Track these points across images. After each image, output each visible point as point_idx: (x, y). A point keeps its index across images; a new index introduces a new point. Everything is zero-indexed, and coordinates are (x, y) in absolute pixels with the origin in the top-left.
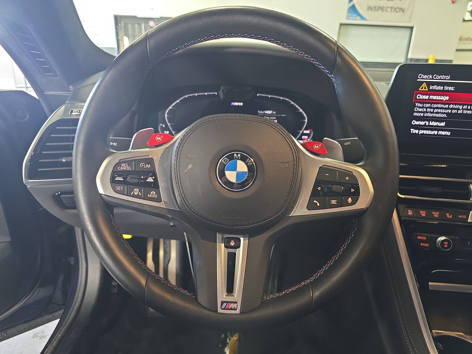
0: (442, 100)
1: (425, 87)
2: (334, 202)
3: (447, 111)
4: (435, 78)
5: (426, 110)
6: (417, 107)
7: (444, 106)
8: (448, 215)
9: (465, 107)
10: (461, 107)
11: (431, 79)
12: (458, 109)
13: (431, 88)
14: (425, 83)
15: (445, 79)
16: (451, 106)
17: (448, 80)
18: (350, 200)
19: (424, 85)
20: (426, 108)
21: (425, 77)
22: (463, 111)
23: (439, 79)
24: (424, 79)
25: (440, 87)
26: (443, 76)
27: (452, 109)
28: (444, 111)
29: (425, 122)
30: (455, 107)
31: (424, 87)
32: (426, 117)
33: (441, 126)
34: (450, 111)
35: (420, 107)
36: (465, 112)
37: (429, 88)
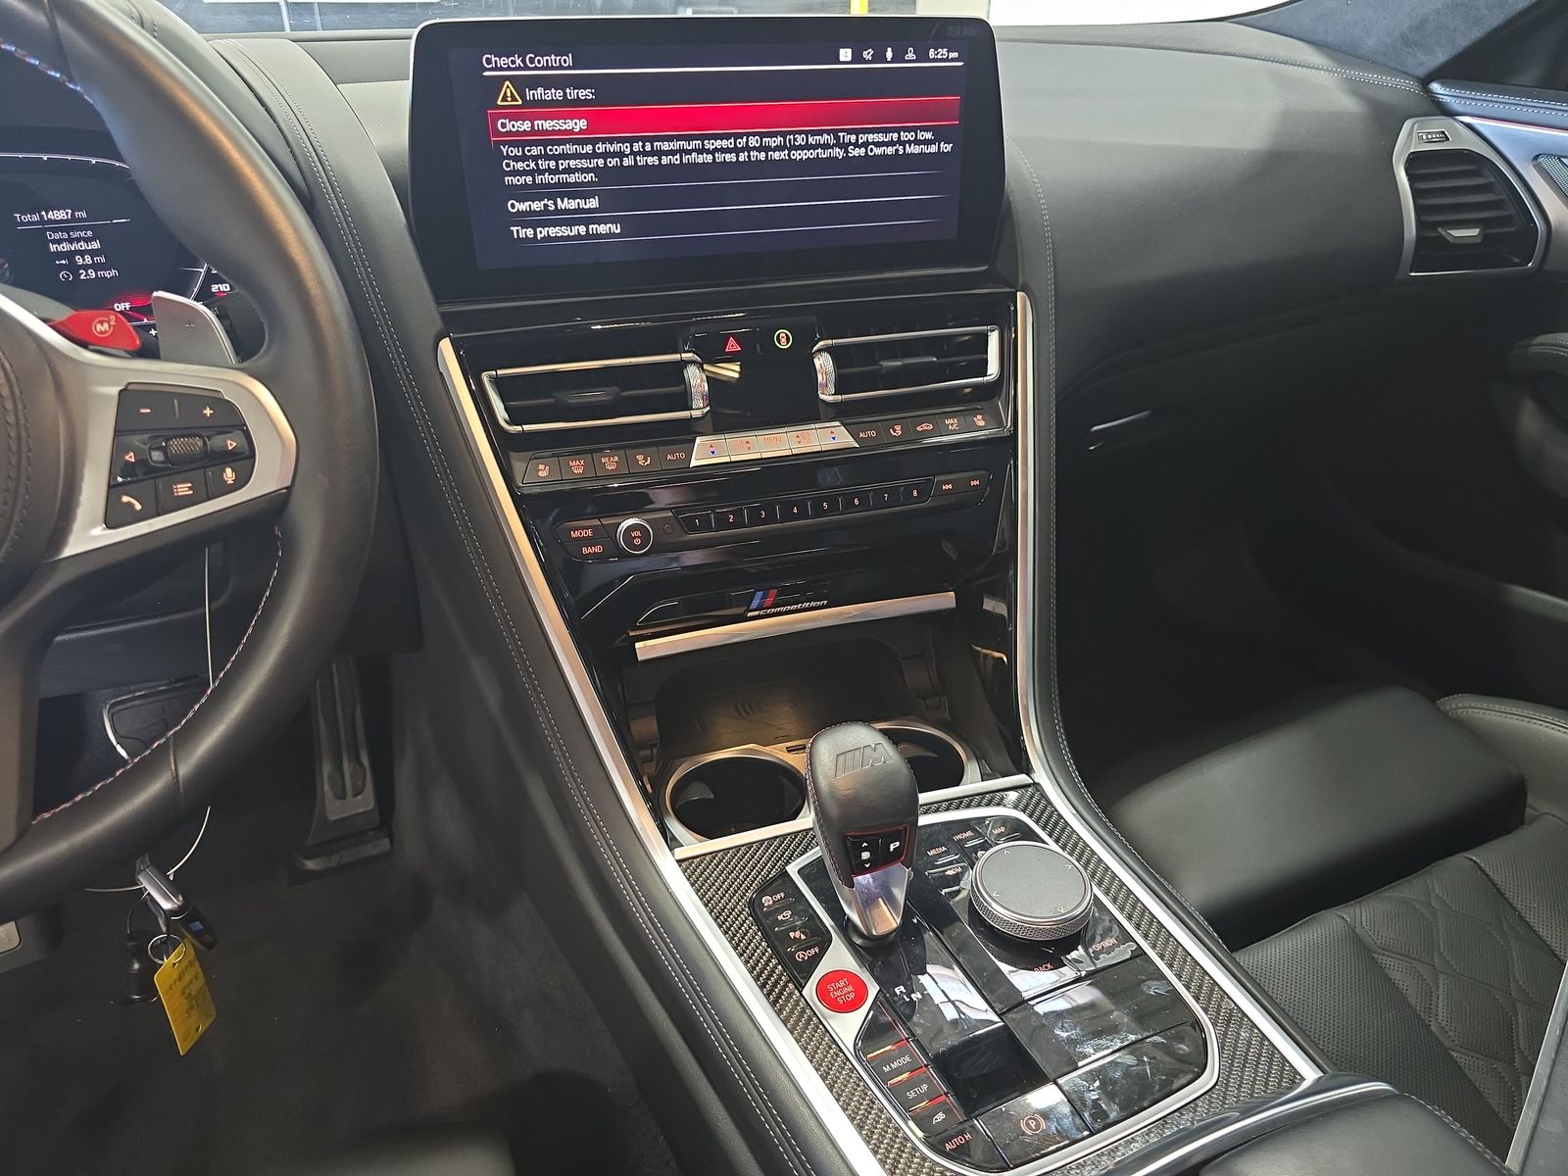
0: (571, 132)
1: (511, 92)
2: (183, 489)
3: (594, 163)
4: (533, 66)
5: (537, 165)
6: (508, 157)
7: (579, 149)
8: (640, 457)
9: (637, 147)
10: (626, 148)
11: (519, 68)
12: (621, 155)
13: (529, 94)
14: (507, 83)
15: (561, 67)
16: (601, 148)
17: (569, 68)
18: (229, 475)
19: (508, 87)
20: (535, 158)
21: (503, 61)
22: (635, 160)
23: (543, 68)
24: (501, 69)
25: (553, 91)
26: (553, 57)
27: (606, 155)
28: (584, 163)
29: (542, 203)
30: (611, 148)
31: (509, 94)
32: (543, 186)
33: (590, 211)
34: (601, 162)
35: (516, 159)
36: (641, 161)
37: (523, 96)
